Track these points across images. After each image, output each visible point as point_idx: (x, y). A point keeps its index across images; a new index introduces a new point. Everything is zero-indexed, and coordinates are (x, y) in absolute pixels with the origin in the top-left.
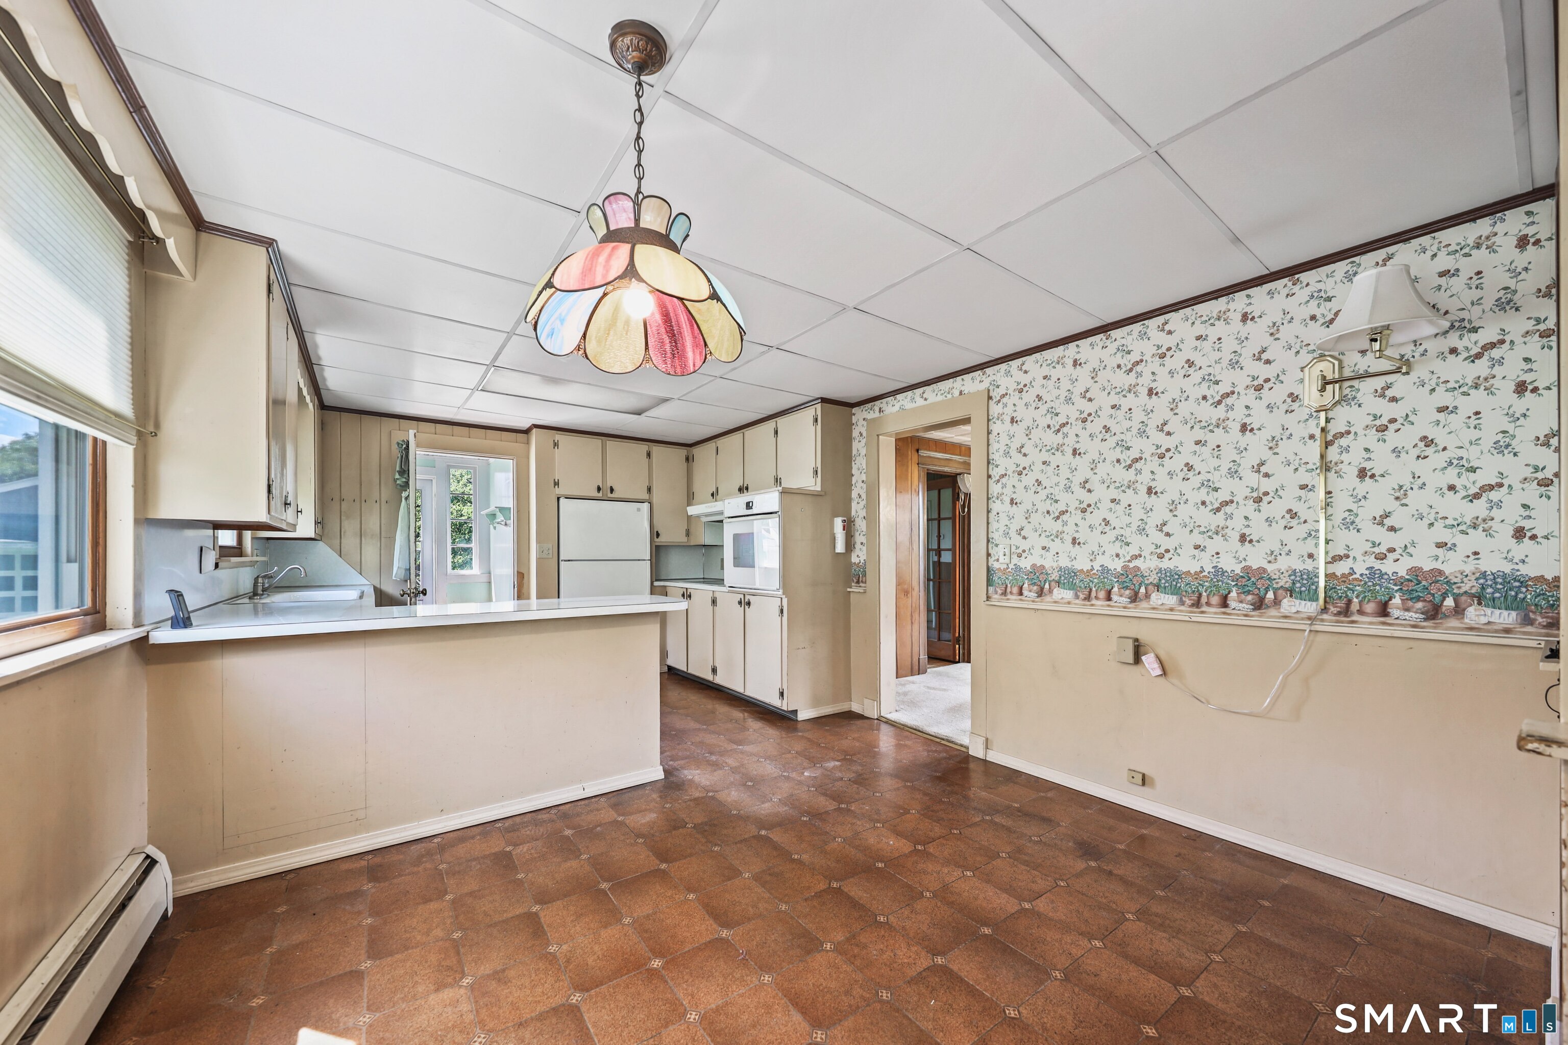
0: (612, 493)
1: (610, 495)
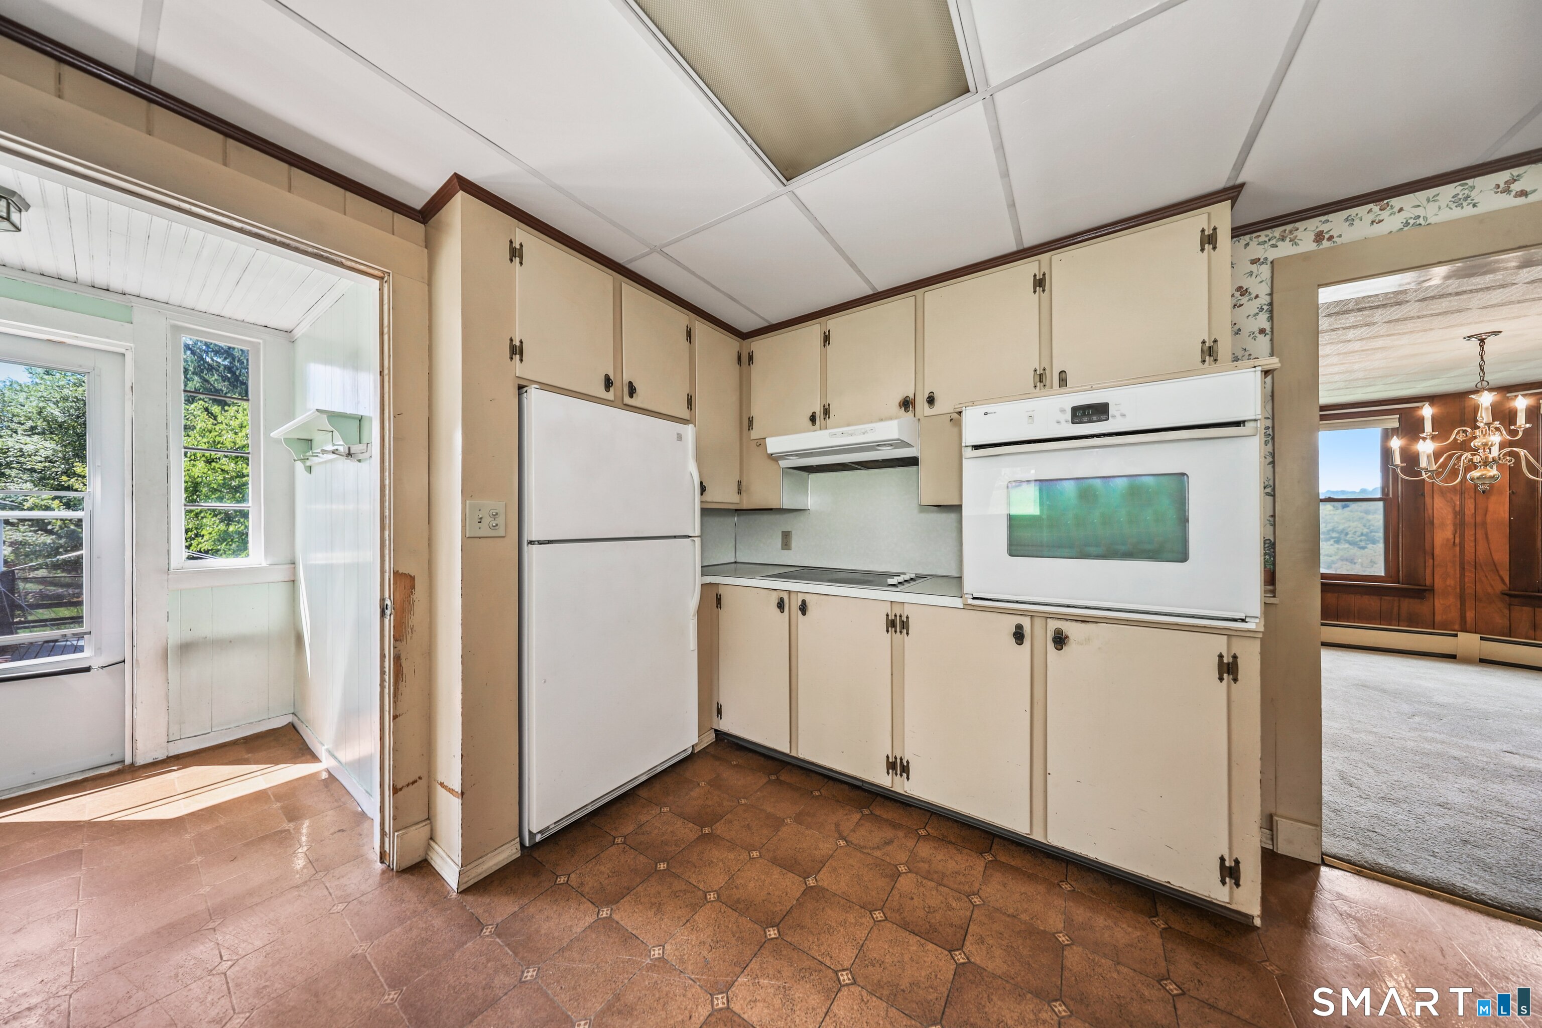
0: (631, 395)
1: (627, 400)
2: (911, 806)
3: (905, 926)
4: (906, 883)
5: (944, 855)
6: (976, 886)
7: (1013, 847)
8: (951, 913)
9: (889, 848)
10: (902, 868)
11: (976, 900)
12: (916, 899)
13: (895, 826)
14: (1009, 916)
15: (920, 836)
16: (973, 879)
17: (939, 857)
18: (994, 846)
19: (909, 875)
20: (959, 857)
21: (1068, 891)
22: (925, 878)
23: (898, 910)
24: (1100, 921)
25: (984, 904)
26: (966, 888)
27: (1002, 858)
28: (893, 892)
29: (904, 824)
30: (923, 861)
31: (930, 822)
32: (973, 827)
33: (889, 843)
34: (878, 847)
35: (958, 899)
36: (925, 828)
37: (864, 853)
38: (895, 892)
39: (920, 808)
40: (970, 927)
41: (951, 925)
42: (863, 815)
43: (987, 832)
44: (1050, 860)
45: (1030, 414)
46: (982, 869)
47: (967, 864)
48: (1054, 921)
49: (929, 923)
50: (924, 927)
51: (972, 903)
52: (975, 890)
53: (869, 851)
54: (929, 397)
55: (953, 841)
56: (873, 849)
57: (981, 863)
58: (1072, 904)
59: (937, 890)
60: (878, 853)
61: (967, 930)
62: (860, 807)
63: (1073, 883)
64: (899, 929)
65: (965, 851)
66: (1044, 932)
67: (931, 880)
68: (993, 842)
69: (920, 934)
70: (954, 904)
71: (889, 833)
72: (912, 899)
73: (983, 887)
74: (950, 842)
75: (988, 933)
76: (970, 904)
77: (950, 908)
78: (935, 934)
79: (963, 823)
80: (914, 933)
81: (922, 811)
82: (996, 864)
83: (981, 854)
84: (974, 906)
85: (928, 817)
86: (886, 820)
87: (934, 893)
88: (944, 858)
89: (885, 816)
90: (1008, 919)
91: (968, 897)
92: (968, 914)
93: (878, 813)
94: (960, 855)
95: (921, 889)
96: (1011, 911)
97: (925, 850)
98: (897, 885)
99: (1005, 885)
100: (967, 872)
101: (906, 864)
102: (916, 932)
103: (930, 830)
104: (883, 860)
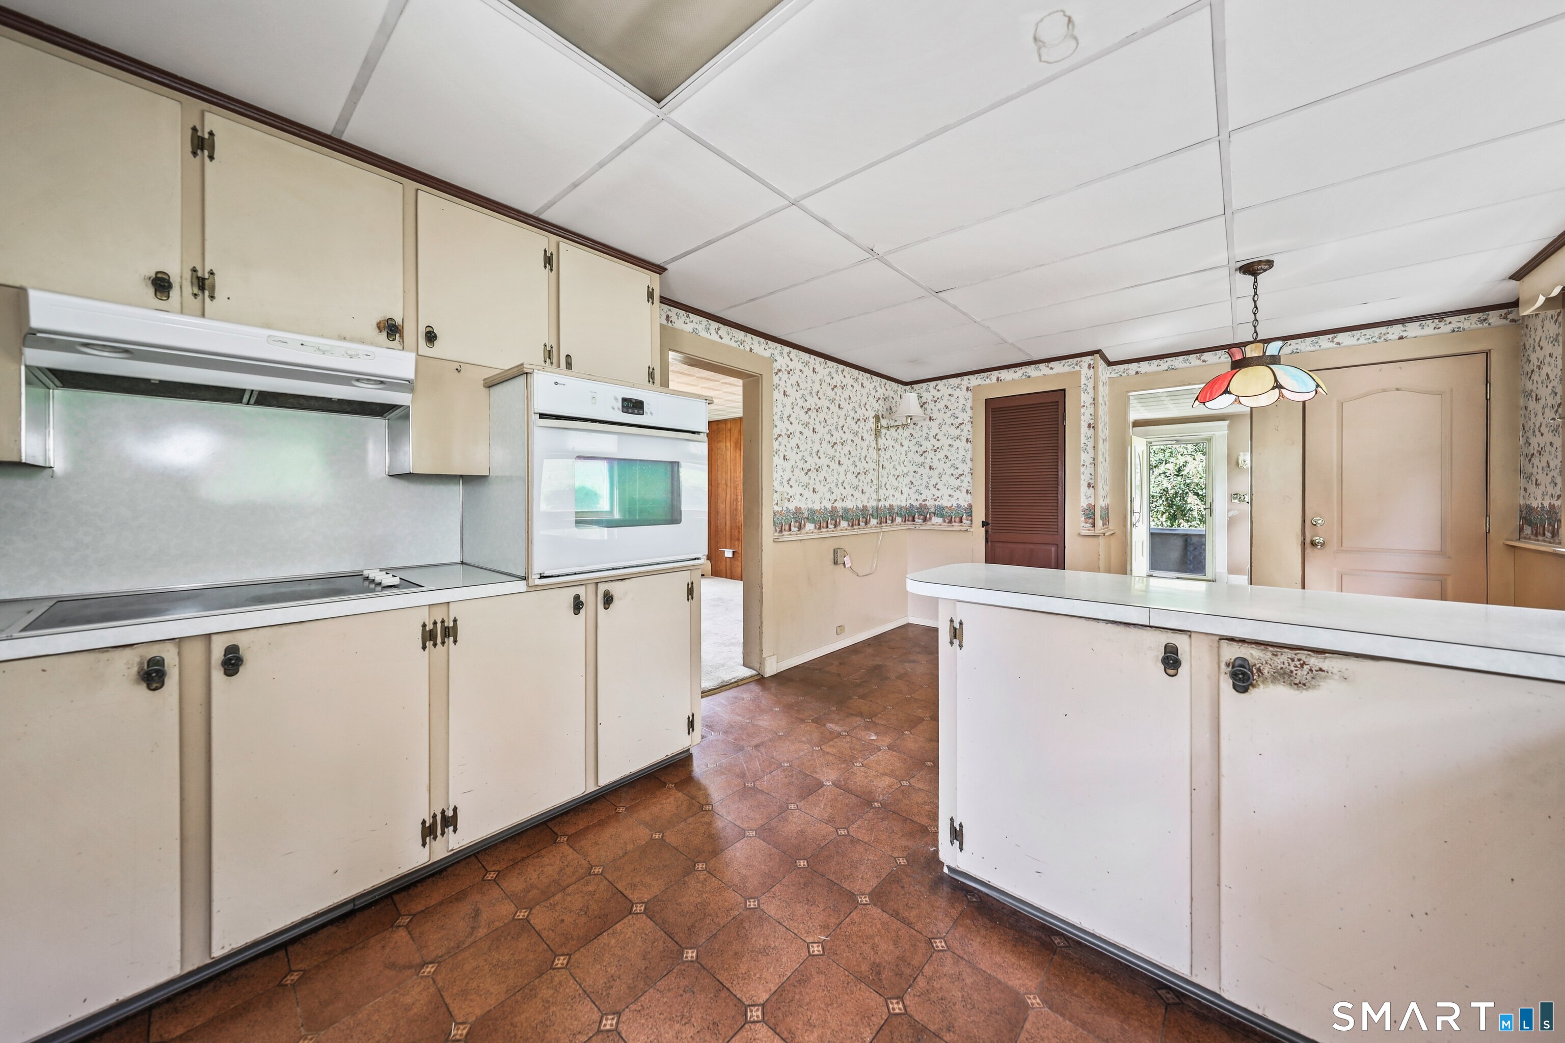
2: (445, 869)
3: (587, 940)
4: (541, 919)
5: (535, 871)
6: (584, 863)
7: (565, 819)
8: (598, 895)
9: (484, 916)
10: (521, 915)
11: (597, 870)
12: (565, 918)
13: (460, 897)
14: (623, 856)
15: (495, 880)
16: (576, 861)
17: (534, 876)
18: (556, 829)
19: (534, 911)
20: (546, 860)
21: (625, 811)
22: (549, 898)
23: (567, 939)
24: (655, 809)
25: (604, 867)
26: (581, 871)
27: (572, 831)
28: (543, 935)
29: (464, 887)
30: (527, 891)
31: (484, 864)
32: (522, 832)
33: (477, 913)
34: (472, 928)
35: (587, 883)
36: (487, 871)
37: (469, 947)
38: (544, 934)
39: (458, 862)
40: (618, 887)
41: (608, 900)
42: (406, 927)
43: (537, 826)
44: (594, 804)
45: (593, 395)
46: (571, 850)
47: (558, 858)
48: (643, 834)
49: (596, 917)
50: (598, 924)
51: (597, 875)
52: (587, 865)
53: (470, 940)
54: (427, 333)
55: (524, 855)
56: (471, 934)
57: (566, 849)
58: (636, 815)
59: (569, 895)
60: (482, 932)
61: (620, 891)
62: (392, 924)
63: (621, 805)
64: (587, 947)
65: (543, 852)
66: (647, 843)
67: (554, 895)
68: (551, 829)
69: (602, 930)
70: (591, 889)
71: (465, 908)
72: (563, 921)
73: (589, 859)
74: (523, 859)
75: (630, 878)
76: (599, 876)
77: (593, 894)
78: (609, 917)
79: (511, 838)
80: (599, 935)
81: (463, 863)
82: (573, 839)
83: (555, 842)
84: (601, 874)
85: (476, 861)
86: (441, 903)
87: (569, 898)
88: (538, 872)
89: (433, 902)
90: (626, 858)
91: (590, 874)
92: (606, 882)
93: (420, 908)
94: (545, 859)
95: (558, 908)
96: (620, 853)
97: (515, 883)
98: (538, 928)
99: (596, 843)
100: (566, 863)
101: (518, 908)
102: (599, 933)
103: (497, 868)
104: (496, 929)
